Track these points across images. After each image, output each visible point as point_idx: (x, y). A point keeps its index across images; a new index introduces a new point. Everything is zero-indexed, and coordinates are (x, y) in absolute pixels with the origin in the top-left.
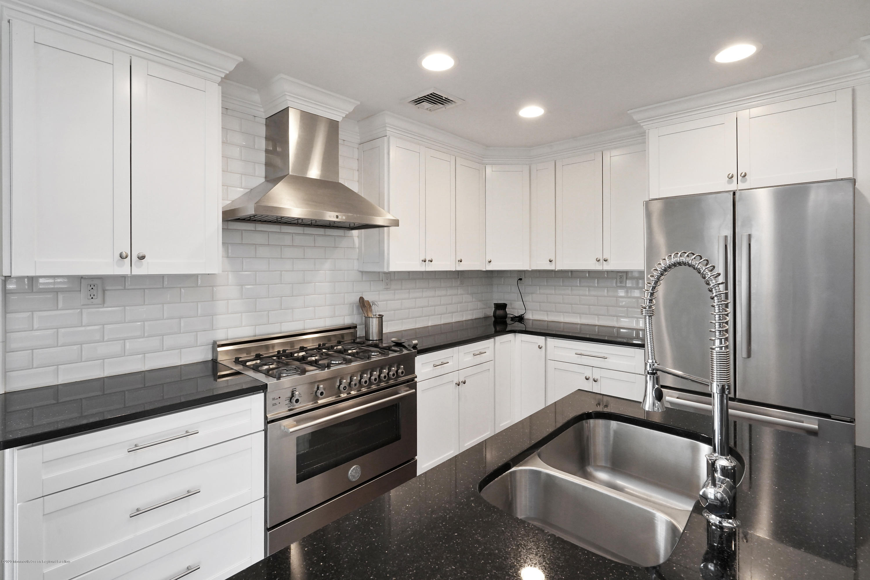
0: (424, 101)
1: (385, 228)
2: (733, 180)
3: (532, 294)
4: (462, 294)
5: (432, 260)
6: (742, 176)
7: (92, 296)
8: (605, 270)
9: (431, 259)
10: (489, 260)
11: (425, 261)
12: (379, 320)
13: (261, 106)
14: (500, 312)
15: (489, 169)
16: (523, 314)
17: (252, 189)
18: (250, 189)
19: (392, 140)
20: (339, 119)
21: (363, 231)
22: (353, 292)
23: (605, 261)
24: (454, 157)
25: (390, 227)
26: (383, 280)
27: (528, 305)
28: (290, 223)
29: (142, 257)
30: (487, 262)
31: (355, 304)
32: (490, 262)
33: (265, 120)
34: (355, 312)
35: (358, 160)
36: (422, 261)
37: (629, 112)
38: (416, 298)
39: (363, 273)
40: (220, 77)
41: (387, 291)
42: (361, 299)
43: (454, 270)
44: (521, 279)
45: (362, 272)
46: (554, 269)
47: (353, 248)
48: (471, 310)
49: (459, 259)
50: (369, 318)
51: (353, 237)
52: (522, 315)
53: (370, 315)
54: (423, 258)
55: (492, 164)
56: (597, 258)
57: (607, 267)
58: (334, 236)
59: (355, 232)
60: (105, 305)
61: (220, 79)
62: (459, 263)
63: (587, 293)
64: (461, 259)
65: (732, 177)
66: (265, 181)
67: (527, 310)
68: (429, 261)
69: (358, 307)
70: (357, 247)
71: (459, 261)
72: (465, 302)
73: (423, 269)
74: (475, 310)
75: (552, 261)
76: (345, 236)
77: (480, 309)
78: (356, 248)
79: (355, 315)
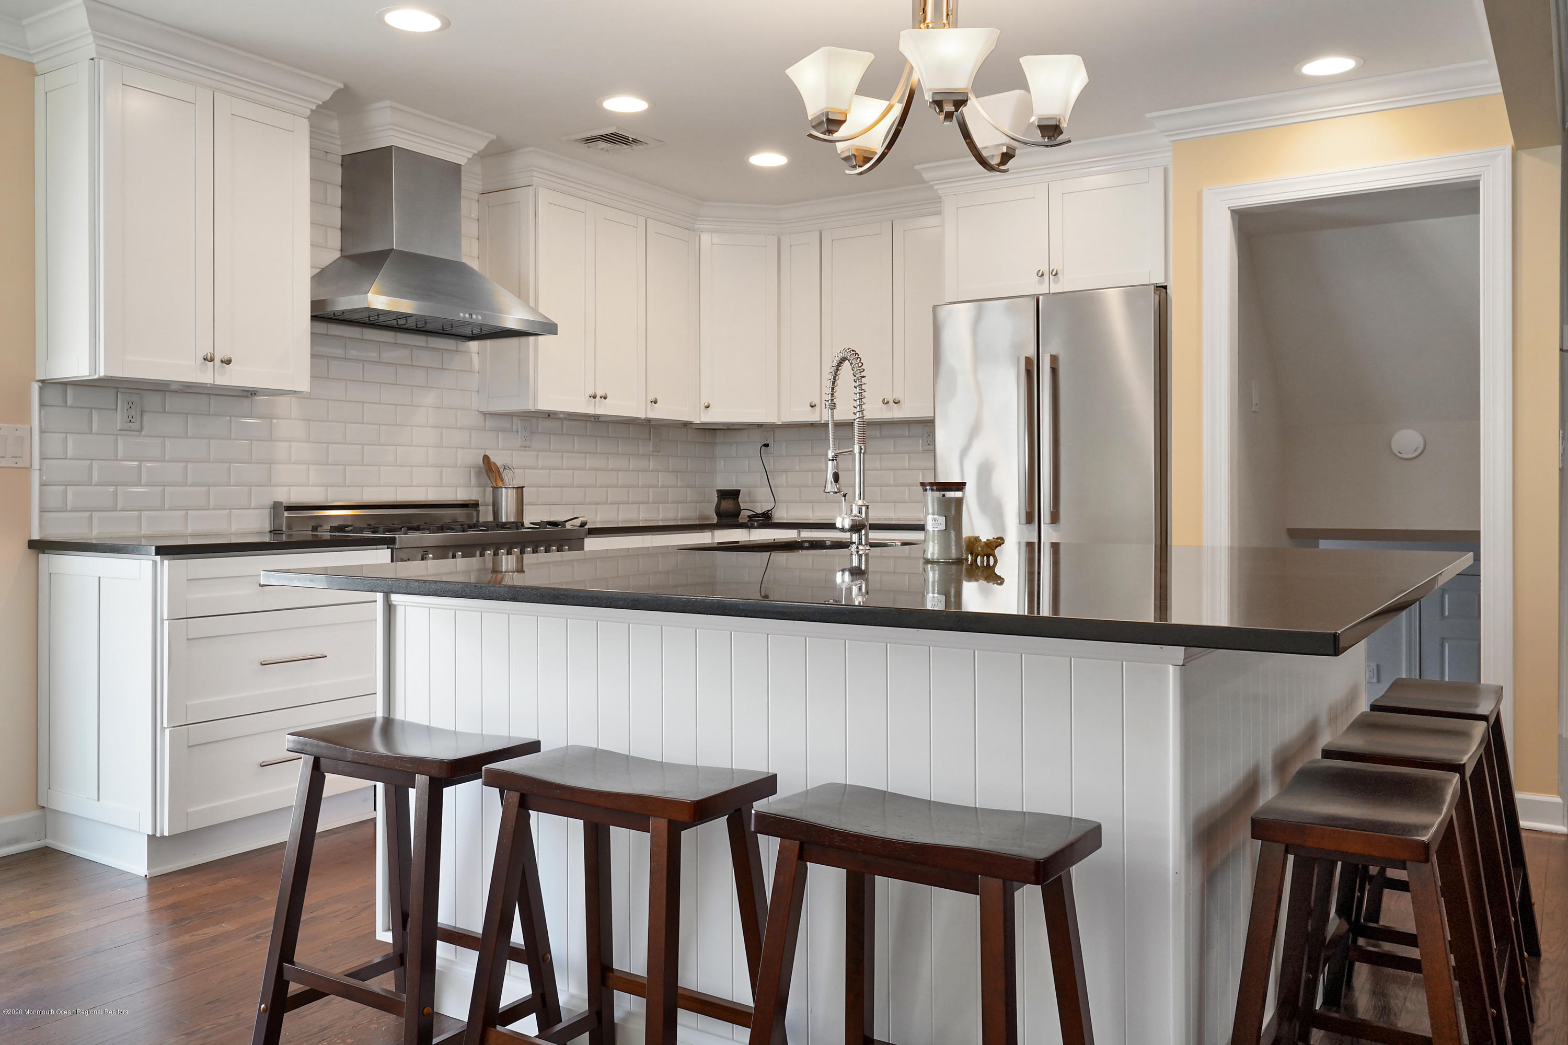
0: (599, 140)
1: (531, 338)
2: (1044, 278)
3: (786, 472)
4: (658, 471)
5: (607, 395)
6: (1039, 275)
7: (130, 418)
8: (897, 418)
9: (604, 395)
10: (706, 404)
11: (595, 397)
12: (517, 492)
13: (338, 137)
14: (727, 505)
15: (706, 238)
16: (771, 510)
17: (323, 269)
18: (319, 268)
19: (543, 195)
20: (462, 161)
21: (488, 343)
22: (470, 448)
23: (896, 403)
24: (644, 218)
25: (540, 337)
26: (518, 432)
27: (781, 494)
28: (379, 325)
29: (228, 361)
30: (703, 408)
31: (473, 467)
32: (707, 407)
33: (341, 157)
34: (473, 481)
35: (478, 220)
36: (590, 397)
37: (917, 167)
38: (574, 469)
39: (487, 415)
40: (309, 108)
41: (524, 450)
42: (486, 458)
43: (643, 416)
44: (766, 445)
45: (485, 414)
46: (819, 420)
47: (471, 372)
48: (673, 502)
49: (653, 398)
50: (500, 489)
51: (469, 352)
52: (769, 511)
53: (500, 484)
54: (591, 392)
55: (712, 231)
56: (884, 399)
57: (899, 413)
58: (440, 349)
59: (474, 345)
60: (143, 433)
61: (309, 112)
62: (651, 406)
63: (878, 465)
64: (656, 399)
65: (1042, 275)
66: (343, 257)
67: (778, 502)
68: (601, 397)
69: (478, 474)
70: (477, 371)
71: (651, 402)
72: (663, 487)
73: (590, 410)
74: (681, 502)
75: (815, 406)
76: (458, 351)
77: (690, 502)
78: (474, 372)
79: (473, 487)
